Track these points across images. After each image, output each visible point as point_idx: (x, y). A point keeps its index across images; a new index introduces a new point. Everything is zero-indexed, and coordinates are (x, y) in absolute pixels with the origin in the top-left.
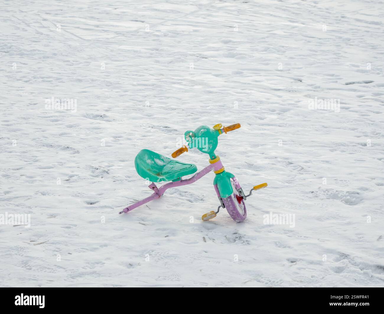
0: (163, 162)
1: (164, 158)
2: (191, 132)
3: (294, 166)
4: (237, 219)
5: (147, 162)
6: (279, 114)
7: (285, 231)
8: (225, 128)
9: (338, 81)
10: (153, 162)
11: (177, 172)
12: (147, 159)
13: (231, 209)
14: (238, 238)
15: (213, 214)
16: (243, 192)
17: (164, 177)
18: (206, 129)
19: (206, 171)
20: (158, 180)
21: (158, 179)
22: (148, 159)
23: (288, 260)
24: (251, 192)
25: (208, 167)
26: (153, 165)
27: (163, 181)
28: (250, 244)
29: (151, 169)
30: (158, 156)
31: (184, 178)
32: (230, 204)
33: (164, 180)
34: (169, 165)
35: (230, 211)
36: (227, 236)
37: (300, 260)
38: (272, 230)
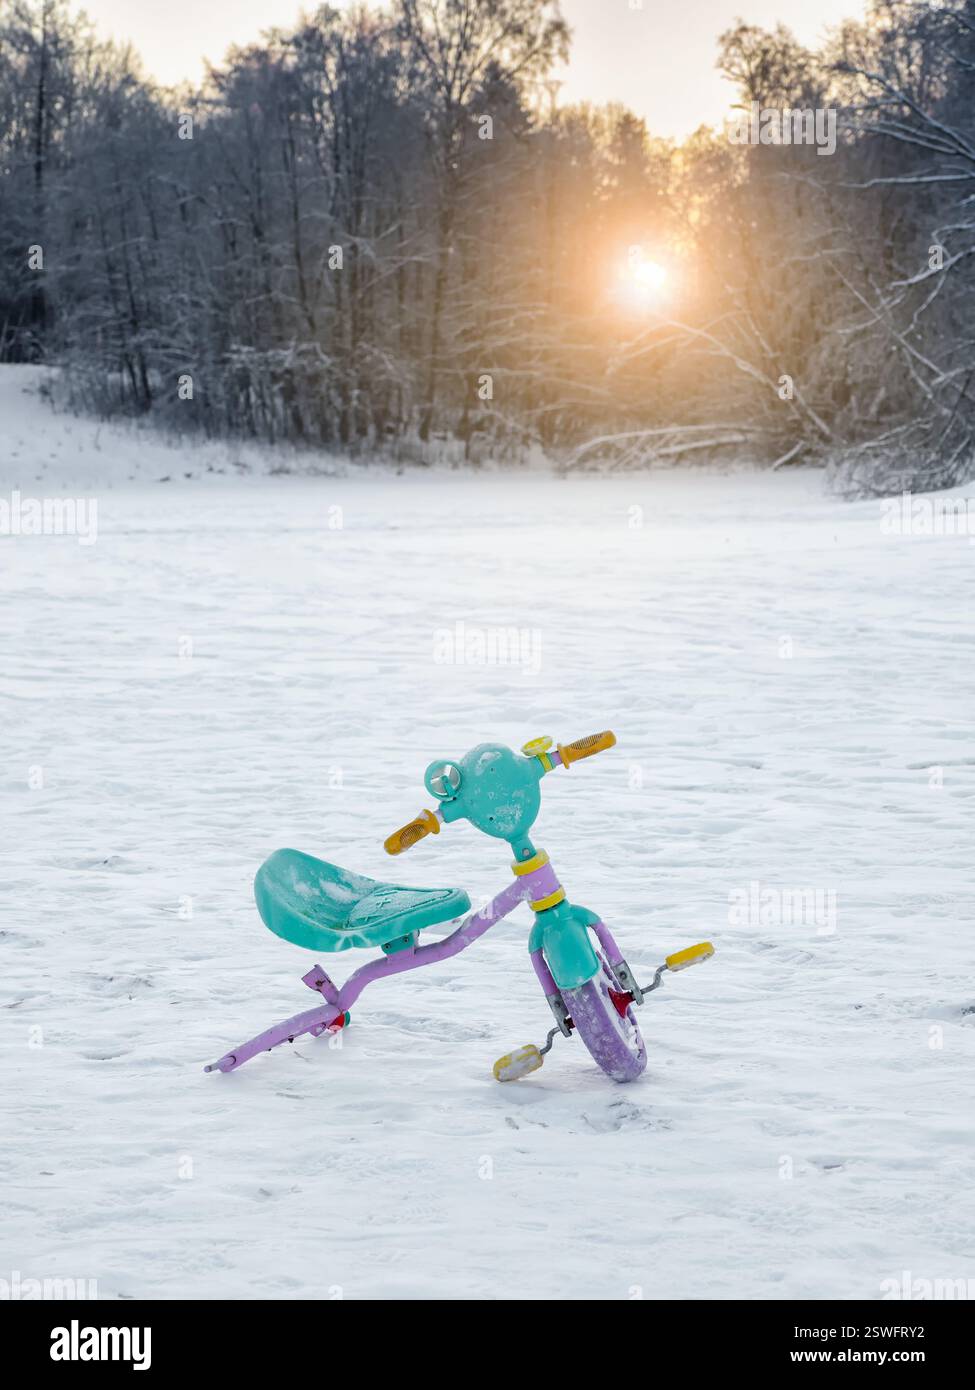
0: (349, 893)
1: (354, 878)
2: (448, 763)
3: (779, 954)
4: (617, 1069)
5: (297, 891)
6: (703, 839)
7: (785, 1095)
8: (563, 750)
9: (882, 761)
10: (317, 892)
11: (400, 915)
12: (294, 882)
13: (595, 1029)
14: (629, 1117)
15: (532, 1054)
16: (631, 976)
17: (358, 932)
18: (498, 750)
19: (504, 904)
20: (340, 944)
21: (339, 939)
22: (298, 881)
23: (815, 1163)
24: (658, 978)
25: (510, 889)
26: (317, 902)
27: (355, 946)
28: (673, 1130)
29: (311, 912)
30: (334, 873)
31: (427, 937)
32: (591, 1010)
33: (357, 942)
34: (372, 899)
35: (591, 1037)
36: (590, 1116)
37: (857, 1159)
38: (743, 1094)
